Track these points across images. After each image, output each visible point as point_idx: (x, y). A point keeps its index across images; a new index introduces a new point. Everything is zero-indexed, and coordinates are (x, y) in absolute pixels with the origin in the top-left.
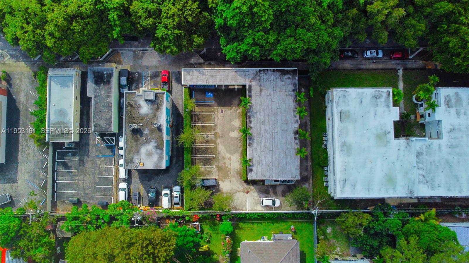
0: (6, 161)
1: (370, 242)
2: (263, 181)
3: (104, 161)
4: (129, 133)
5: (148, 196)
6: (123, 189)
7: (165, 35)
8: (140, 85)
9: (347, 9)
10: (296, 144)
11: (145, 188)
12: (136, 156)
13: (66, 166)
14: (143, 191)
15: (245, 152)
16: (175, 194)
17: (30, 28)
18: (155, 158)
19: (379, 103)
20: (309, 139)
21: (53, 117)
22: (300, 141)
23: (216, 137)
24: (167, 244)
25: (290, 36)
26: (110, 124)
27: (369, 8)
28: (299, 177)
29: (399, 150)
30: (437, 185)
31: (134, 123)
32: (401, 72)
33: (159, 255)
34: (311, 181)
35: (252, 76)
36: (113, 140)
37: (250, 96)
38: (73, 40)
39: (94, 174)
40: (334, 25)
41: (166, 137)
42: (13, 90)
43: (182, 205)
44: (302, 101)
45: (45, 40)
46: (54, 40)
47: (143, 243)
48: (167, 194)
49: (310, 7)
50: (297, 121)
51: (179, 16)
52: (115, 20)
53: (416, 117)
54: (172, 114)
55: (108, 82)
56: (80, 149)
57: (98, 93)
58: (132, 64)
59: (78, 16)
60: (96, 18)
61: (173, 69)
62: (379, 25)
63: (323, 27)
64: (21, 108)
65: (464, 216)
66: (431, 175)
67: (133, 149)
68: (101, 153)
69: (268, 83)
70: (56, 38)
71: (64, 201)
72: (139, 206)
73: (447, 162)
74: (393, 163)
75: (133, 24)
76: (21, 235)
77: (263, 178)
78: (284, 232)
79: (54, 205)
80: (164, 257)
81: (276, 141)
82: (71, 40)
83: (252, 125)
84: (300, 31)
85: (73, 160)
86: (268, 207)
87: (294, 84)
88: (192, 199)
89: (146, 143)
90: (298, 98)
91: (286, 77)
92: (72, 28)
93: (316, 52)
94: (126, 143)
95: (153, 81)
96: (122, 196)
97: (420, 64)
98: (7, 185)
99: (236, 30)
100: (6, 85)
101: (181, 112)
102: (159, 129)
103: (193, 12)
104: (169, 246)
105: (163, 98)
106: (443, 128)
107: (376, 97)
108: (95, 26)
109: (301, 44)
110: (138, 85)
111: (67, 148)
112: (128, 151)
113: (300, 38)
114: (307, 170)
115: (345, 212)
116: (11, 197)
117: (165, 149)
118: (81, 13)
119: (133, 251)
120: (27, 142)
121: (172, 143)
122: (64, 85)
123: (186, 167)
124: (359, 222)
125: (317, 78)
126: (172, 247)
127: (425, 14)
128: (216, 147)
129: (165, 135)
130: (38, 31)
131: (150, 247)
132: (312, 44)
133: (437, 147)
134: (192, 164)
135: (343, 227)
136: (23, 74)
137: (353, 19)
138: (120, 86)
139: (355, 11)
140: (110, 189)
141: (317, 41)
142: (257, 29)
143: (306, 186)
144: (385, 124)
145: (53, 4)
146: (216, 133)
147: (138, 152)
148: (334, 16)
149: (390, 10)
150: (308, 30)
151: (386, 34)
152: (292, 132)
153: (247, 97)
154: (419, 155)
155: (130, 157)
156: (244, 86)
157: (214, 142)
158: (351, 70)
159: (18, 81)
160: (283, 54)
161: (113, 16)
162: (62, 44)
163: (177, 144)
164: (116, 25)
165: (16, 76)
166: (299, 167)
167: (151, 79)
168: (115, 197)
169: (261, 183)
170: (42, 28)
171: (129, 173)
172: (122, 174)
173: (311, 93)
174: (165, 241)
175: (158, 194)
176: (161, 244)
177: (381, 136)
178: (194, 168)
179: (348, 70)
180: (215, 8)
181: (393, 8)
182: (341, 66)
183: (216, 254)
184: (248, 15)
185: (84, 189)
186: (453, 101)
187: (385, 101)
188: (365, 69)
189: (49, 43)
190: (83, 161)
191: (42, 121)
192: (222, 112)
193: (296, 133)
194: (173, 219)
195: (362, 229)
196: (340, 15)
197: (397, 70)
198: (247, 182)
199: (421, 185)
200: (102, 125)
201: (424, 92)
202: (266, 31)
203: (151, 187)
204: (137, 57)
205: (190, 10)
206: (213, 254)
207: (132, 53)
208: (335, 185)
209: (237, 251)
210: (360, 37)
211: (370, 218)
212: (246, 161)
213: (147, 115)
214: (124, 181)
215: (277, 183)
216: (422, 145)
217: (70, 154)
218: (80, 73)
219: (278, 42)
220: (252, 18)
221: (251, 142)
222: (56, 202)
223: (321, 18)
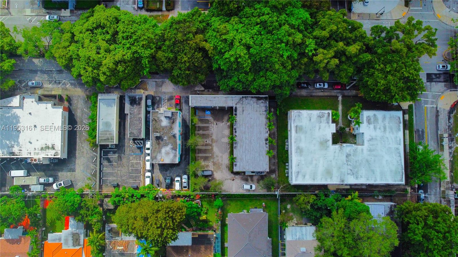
0: (68, 157)
1: (315, 214)
2: (244, 173)
3: (135, 157)
4: (154, 139)
5: (166, 181)
6: (148, 177)
7: (179, 74)
8: (160, 105)
9: (301, 58)
10: (267, 147)
11: (163, 176)
12: (159, 155)
13: (109, 160)
14: (161, 178)
15: (232, 153)
16: (184, 180)
17: (90, 69)
18: (171, 156)
19: (322, 121)
20: (275, 144)
21: (101, 127)
22: (269, 146)
23: (212, 141)
24: (181, 211)
25: (263, 76)
26: (140, 133)
27: (315, 58)
28: (268, 170)
29: (335, 152)
30: (360, 177)
31: (158, 132)
32: (340, 98)
33: (176, 218)
34: (277, 172)
35: (237, 101)
36: (141, 143)
37: (236, 115)
38: (118, 76)
39: (128, 166)
40: (292, 69)
41: (179, 142)
42: (73, 108)
43: (189, 188)
44: (271, 118)
45: (99, 76)
46: (105, 77)
47: (166, 210)
48: (179, 181)
49: (276, 58)
50: (267, 132)
51: (189, 62)
52: (146, 64)
53: (350, 130)
54: (182, 125)
55: (139, 104)
56: (118, 149)
57: (132, 111)
58: (154, 90)
59: (122, 61)
60: (134, 63)
61: (183, 94)
62: (322, 69)
63: (284, 71)
64: (78, 120)
65: (380, 197)
66: (356, 169)
67: (157, 150)
68: (133, 152)
69: (248, 105)
70: (107, 75)
71: (107, 185)
72: (159, 188)
73: (367, 161)
74: (331, 161)
75: (158, 66)
76: (82, 206)
77: (244, 170)
78: (258, 207)
79: (101, 187)
80: (179, 219)
81: (253, 145)
82: (117, 77)
83: (237, 134)
84: (268, 73)
85: (113, 157)
86: (247, 190)
87: (266, 107)
88: (195, 184)
89: (165, 146)
90: (268, 116)
91: (260, 101)
92: (118, 69)
93: (280, 87)
94: (152, 145)
95: (169, 102)
96: (148, 181)
97: (354, 92)
98: (68, 173)
99: (227, 72)
100: (67, 104)
101: (188, 124)
102: (174, 136)
103: (198, 60)
104: (182, 212)
105: (177, 115)
106: (365, 138)
107: (320, 117)
108: (133, 67)
109: (269, 82)
110: (159, 105)
111: (110, 148)
112: (153, 151)
113: (269, 78)
114: (274, 165)
115: (299, 194)
116: (71, 181)
117: (178, 150)
118: (124, 60)
119: (160, 215)
120: (82, 144)
121: (182, 146)
122: (109, 105)
123: (191, 162)
124: (307, 200)
125: (281, 103)
126: (184, 213)
127: (353, 62)
128: (212, 149)
129: (178, 141)
130: (95, 71)
131: (170, 213)
132: (276, 82)
133: (361, 151)
134: (196, 160)
135: (297, 204)
136: (79, 96)
137: (305, 64)
138: (147, 106)
139: (306, 60)
140: (139, 177)
141: (280, 80)
142: (240, 71)
143: (273, 176)
144: (326, 135)
145: (106, 53)
146: (212, 139)
147: (160, 152)
148: (292, 63)
149: (328, 60)
150: (274, 73)
151: (328, 74)
152: (264, 140)
153: (234, 115)
154: (348, 156)
155: (154, 155)
156: (232, 108)
157: (211, 145)
158: (306, 96)
159: (76, 101)
160: (258, 88)
161: (145, 61)
162: (110, 80)
163: (185, 146)
164: (147, 67)
165: (74, 98)
166: (268, 163)
167: (168, 101)
168: (143, 182)
169: (243, 174)
170: (98, 69)
171: (152, 165)
172: (148, 166)
173: (278, 113)
174: (180, 209)
175: (172, 180)
176: (177, 211)
177: (323, 143)
178: (197, 162)
179: (304, 96)
180: (213, 57)
181: (331, 58)
182: (299, 94)
183: (211, 222)
184: (235, 63)
185: (121, 177)
186: (372, 120)
187: (326, 120)
188: (316, 96)
189: (102, 78)
190: (121, 157)
191: (94, 129)
192: (216, 124)
193: (267, 140)
194: (182, 197)
195: (310, 205)
196: (296, 63)
197: (338, 97)
198: (233, 172)
199: (349, 176)
200: (135, 133)
201: (354, 113)
202: (246, 73)
203: (167, 175)
204: (158, 86)
205: (196, 58)
206: (209, 222)
207: (154, 83)
208: (292, 175)
209: (225, 220)
210: (310, 76)
211: (315, 198)
212: (233, 159)
213: (166, 127)
214: (149, 171)
215: (254, 174)
216: (351, 150)
217: (112, 152)
218: (119, 96)
219: (254, 80)
220: (237, 65)
221: (236, 146)
222: (102, 185)
223: (283, 64)
